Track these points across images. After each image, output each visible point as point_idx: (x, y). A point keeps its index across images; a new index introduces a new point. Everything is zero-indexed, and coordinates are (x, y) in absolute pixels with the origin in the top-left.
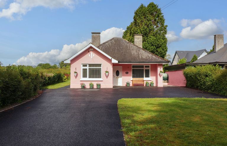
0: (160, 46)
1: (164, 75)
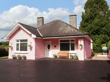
1: (105, 48)
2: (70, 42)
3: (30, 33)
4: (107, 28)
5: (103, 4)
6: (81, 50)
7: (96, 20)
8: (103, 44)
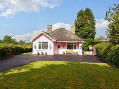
0: (91, 32)
1: (91, 48)
2: (73, 44)
3: (51, 38)
4: (92, 34)
5: (90, 15)
6: (81, 49)
7: (86, 28)
8: (90, 45)
